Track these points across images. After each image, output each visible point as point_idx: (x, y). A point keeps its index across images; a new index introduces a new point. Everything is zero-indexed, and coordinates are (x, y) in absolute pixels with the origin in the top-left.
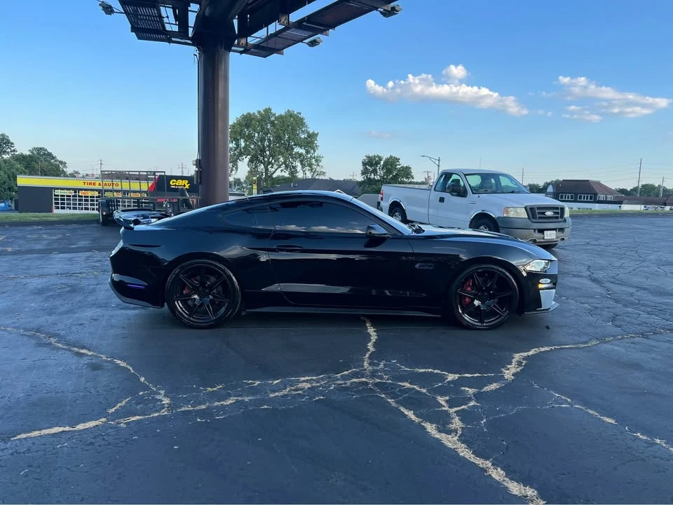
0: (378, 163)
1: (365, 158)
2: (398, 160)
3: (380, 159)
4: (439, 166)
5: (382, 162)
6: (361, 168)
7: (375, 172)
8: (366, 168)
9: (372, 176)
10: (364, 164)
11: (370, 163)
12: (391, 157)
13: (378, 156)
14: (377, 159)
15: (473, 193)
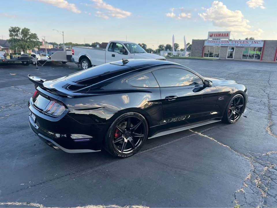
0: (18, 31)
1: (10, 28)
2: (29, 30)
3: (19, 29)
4: (63, 35)
5: (20, 31)
6: (9, 33)
7: (17, 35)
8: (11, 33)
9: (16, 37)
10: (10, 31)
11: (14, 31)
12: (25, 28)
13: (18, 27)
14: (17, 29)
15: (131, 53)
